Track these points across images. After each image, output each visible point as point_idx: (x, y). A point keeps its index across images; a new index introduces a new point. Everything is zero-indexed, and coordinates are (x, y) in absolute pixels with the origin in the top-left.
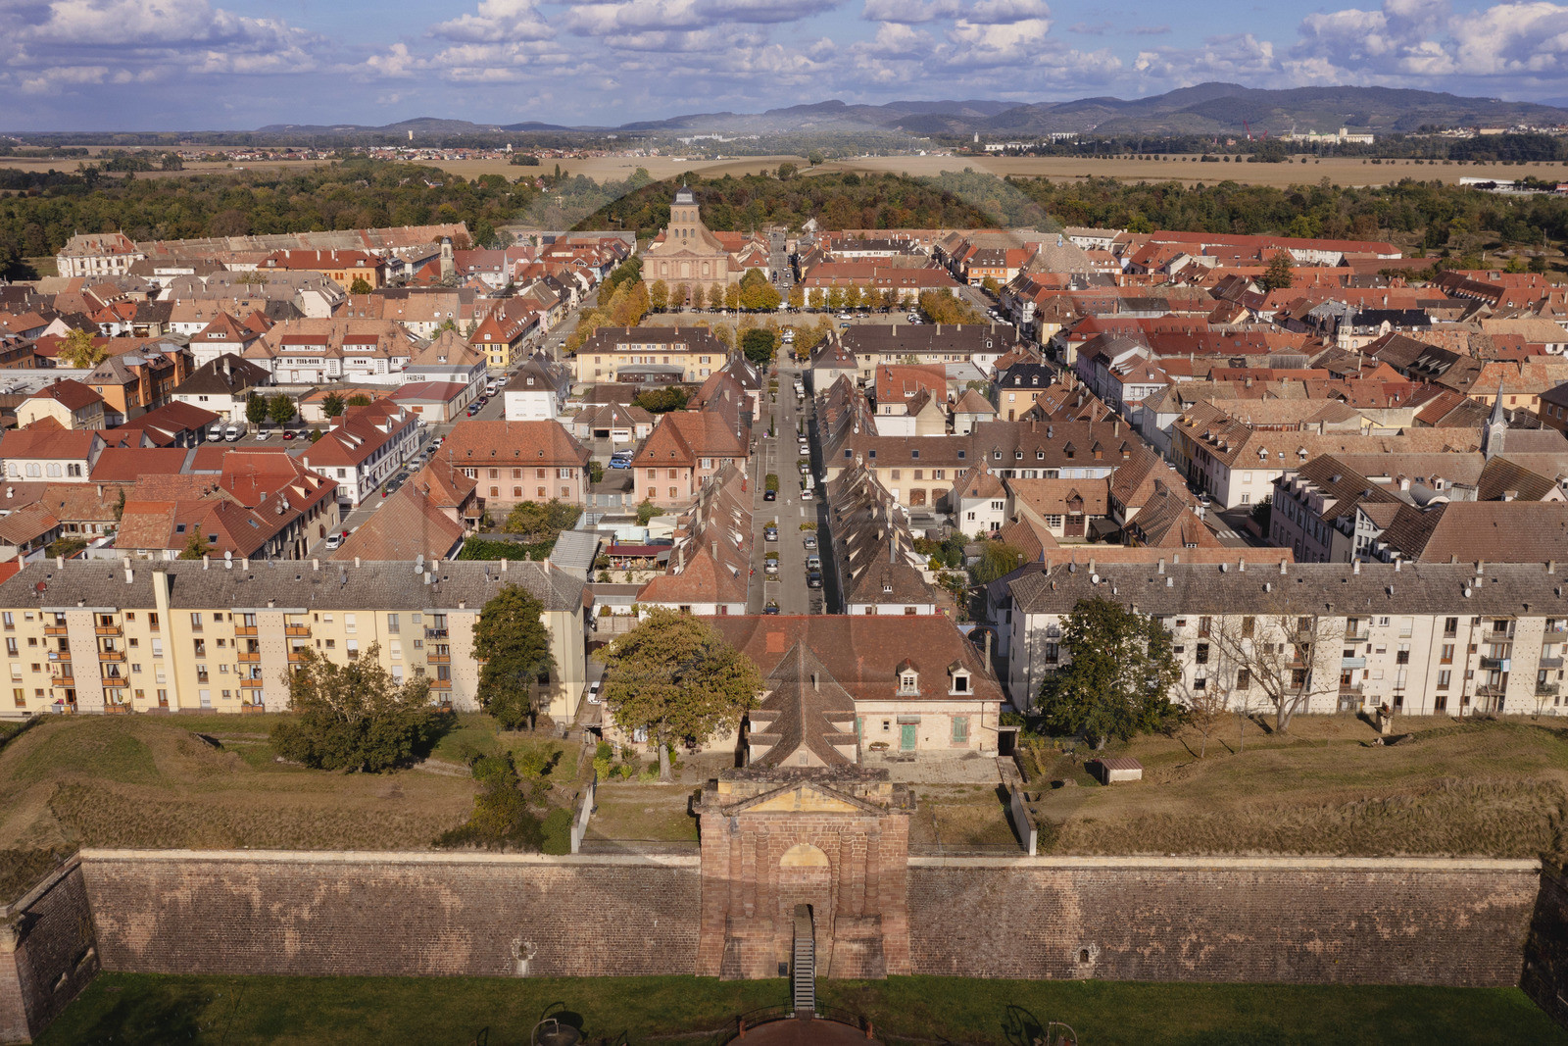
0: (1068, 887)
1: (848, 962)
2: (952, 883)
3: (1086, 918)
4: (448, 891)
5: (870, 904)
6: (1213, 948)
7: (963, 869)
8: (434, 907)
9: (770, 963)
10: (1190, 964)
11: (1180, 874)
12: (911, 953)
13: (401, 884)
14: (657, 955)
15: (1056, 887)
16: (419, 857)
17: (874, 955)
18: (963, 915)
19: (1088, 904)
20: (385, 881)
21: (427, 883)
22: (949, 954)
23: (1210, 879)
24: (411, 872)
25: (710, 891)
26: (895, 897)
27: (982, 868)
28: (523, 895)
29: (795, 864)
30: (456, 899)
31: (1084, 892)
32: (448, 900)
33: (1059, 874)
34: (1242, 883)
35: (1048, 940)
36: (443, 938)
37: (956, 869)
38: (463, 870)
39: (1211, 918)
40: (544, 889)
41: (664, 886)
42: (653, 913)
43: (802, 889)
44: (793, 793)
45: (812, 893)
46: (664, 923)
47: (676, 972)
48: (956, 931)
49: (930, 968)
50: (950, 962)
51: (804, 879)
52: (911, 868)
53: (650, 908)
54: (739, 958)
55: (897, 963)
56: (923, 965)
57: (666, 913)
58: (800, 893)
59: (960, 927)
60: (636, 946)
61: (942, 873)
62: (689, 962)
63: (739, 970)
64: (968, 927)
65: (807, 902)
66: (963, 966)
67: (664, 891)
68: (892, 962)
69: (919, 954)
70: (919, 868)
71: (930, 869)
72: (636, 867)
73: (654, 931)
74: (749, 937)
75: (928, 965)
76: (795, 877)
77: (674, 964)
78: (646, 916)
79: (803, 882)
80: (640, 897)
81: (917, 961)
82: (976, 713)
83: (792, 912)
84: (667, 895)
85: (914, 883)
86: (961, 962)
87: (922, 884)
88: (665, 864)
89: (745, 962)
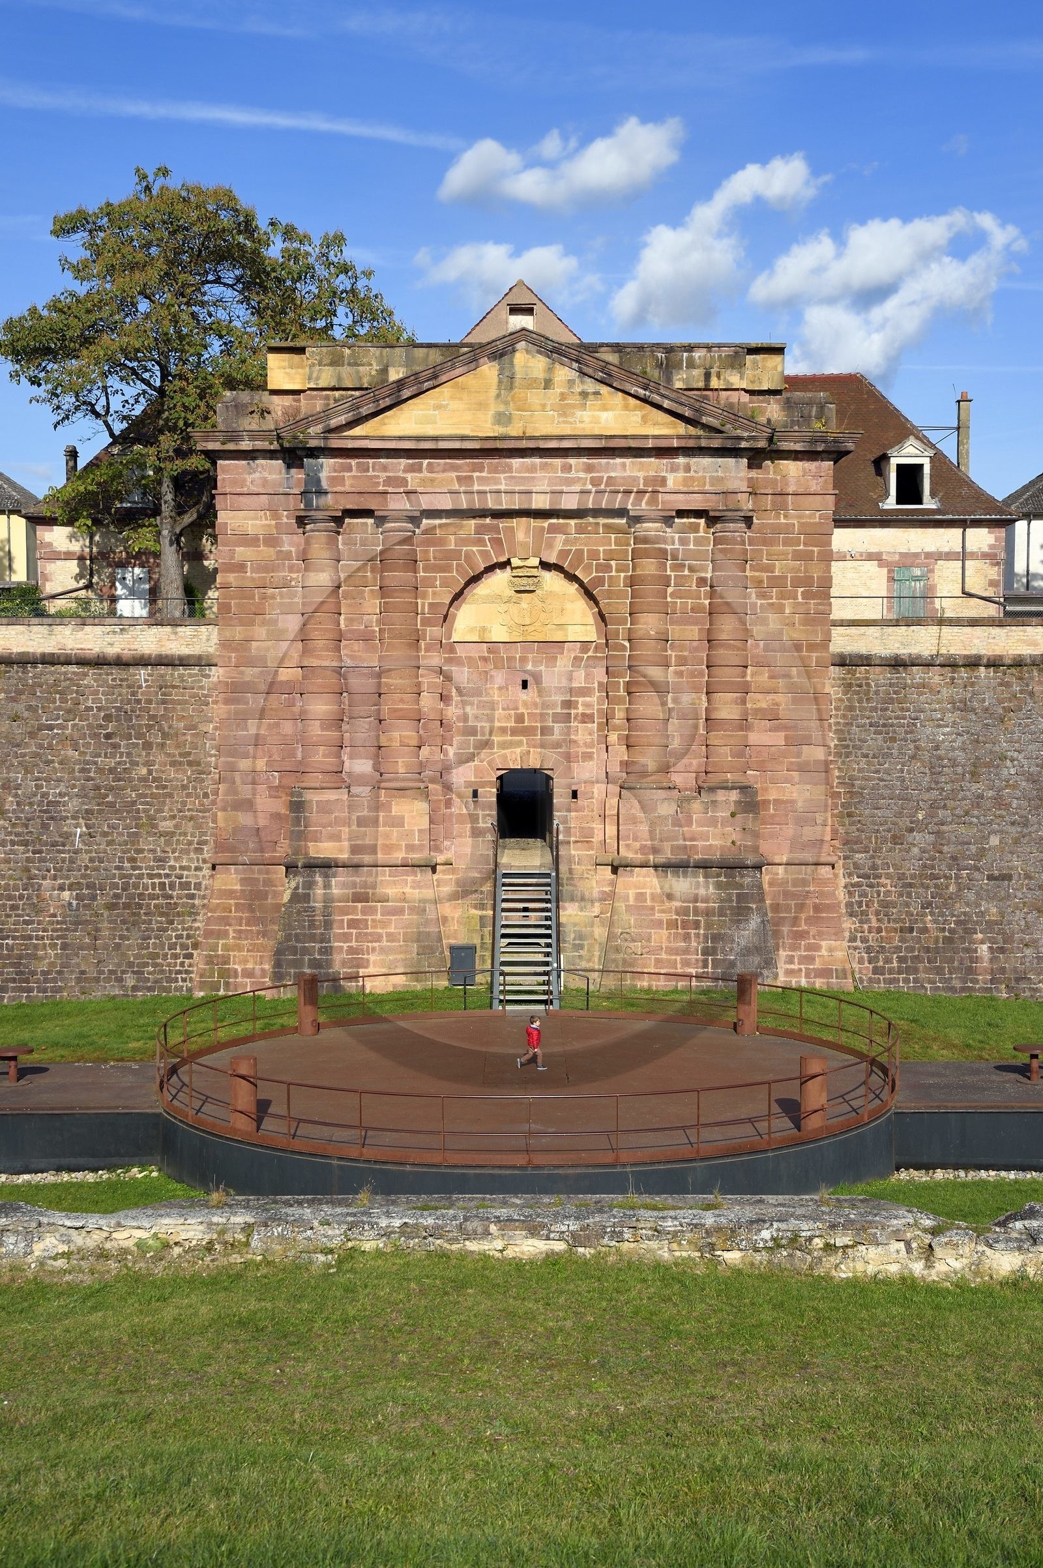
1: (661, 936)
2: (964, 707)
5: (724, 754)
7: (994, 663)
9: (426, 943)
12: (848, 924)
14: (79, 936)
17: (740, 913)
18: (999, 802)
22: (966, 927)
25: (241, 718)
26: (796, 741)
29: (499, 634)
37: (973, 663)
41: (108, 718)
42: (73, 805)
43: (520, 718)
44: (489, 370)
45: (545, 731)
46: (105, 834)
47: (135, 988)
48: (982, 853)
49: (908, 971)
50: (967, 950)
51: (525, 685)
52: (843, 661)
53: (62, 788)
54: (328, 925)
55: (809, 948)
56: (888, 961)
57: (112, 805)
58: (514, 732)
59: (994, 841)
60: (14, 908)
61: (935, 676)
62: (176, 956)
63: (329, 963)
64: (1016, 841)
65: (534, 763)
66: (1011, 962)
67: (108, 736)
68: (794, 948)
69: (875, 924)
70: (865, 661)
71: (897, 663)
72: (25, 661)
73: (72, 861)
74: (357, 858)
75: (901, 960)
76: (499, 678)
77: (131, 965)
78: (51, 812)
79: (523, 696)
80: (36, 755)
81: (868, 950)
82: (948, 556)
83: (490, 794)
84: (115, 746)
85: (851, 708)
86: (1002, 950)
87: (874, 709)
88: (112, 651)
89: (346, 938)
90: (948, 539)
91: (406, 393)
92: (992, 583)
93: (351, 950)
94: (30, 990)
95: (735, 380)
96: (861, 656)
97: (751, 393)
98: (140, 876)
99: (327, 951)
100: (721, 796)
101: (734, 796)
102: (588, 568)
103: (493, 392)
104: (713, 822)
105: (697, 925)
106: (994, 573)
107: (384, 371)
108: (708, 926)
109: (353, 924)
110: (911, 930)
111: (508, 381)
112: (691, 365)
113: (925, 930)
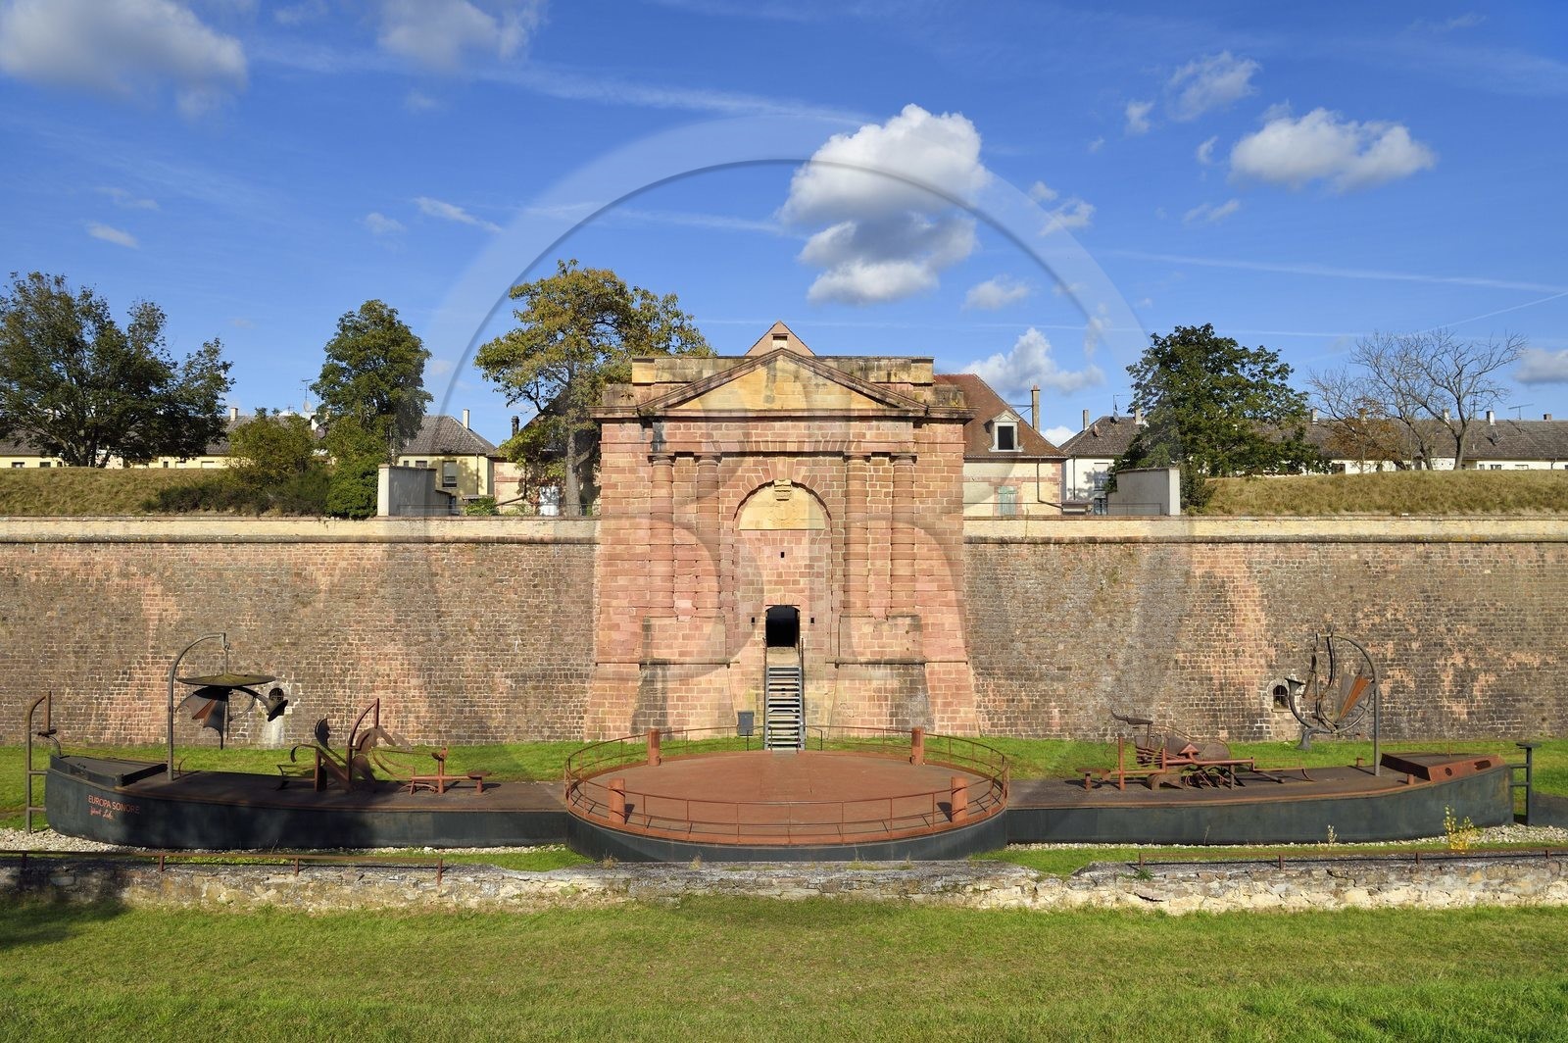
0: (1240, 574)
1: (864, 705)
2: (1042, 568)
3: (1276, 629)
4: (158, 589)
5: (902, 596)
6: (1492, 679)
7: (1058, 542)
8: (129, 618)
9: (724, 710)
10: (1460, 709)
11: (1420, 548)
12: (976, 697)
13: (80, 576)
14: (517, 706)
15: (1219, 572)
16: (117, 528)
17: (912, 691)
18: (1063, 622)
19: (1276, 602)
20: (54, 572)
21: (124, 575)
22: (1045, 698)
23: (1469, 556)
24: (100, 555)
25: (614, 575)
26: (942, 589)
27: (1092, 541)
28: (286, 595)
29: (767, 525)
30: (171, 604)
31: (1268, 583)
32: (159, 607)
33: (1222, 549)
34: (1521, 564)
35: (1215, 669)
36: (138, 675)
37: (1046, 542)
38: (190, 550)
39: (1482, 625)
40: (324, 582)
41: (535, 575)
42: (514, 627)
43: (780, 575)
44: (761, 371)
45: (796, 582)
46: (532, 644)
47: (549, 737)
48: (1054, 654)
49: (1012, 725)
50: (1046, 712)
51: (783, 555)
52: (970, 541)
53: (507, 617)
54: (665, 699)
55: (953, 712)
56: (1000, 719)
57: (537, 627)
58: (776, 583)
59: (1061, 647)
60: (478, 688)
61: (1025, 549)
62: (574, 718)
63: (665, 723)
64: (1074, 647)
65: (788, 602)
66: (1071, 719)
67: (535, 586)
68: (944, 712)
69: (992, 697)
70: (984, 541)
71: (1002, 542)
72: (487, 542)
73: (513, 661)
74: (682, 659)
75: (1007, 718)
76: (767, 551)
77: (547, 723)
78: (500, 632)
79: (782, 561)
80: (492, 597)
81: (988, 713)
82: (1029, 480)
83: (762, 621)
84: (539, 592)
85: (976, 569)
86: (1066, 712)
87: (989, 569)
88: (538, 536)
89: (675, 707)
90: (1029, 469)
91: (713, 385)
92: (1055, 495)
93: (678, 715)
94: (487, 738)
95: (905, 377)
96: (981, 538)
97: (915, 385)
98: (553, 670)
99: (664, 715)
100: (900, 621)
101: (908, 621)
102: (820, 486)
103: (764, 384)
104: (895, 637)
105: (886, 699)
106: (1056, 489)
107: (701, 372)
108: (893, 700)
109: (680, 699)
110: (1013, 701)
111: (772, 378)
112: (879, 368)
113: (1021, 700)
